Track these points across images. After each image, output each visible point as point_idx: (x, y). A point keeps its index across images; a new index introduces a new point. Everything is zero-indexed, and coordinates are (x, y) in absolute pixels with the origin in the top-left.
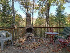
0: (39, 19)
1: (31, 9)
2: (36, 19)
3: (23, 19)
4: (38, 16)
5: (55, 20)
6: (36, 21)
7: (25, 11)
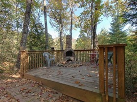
0: (81, 39)
1: (67, 24)
2: (77, 41)
3: (55, 41)
4: (80, 35)
5: (110, 40)
6: (76, 43)
7: (58, 27)
